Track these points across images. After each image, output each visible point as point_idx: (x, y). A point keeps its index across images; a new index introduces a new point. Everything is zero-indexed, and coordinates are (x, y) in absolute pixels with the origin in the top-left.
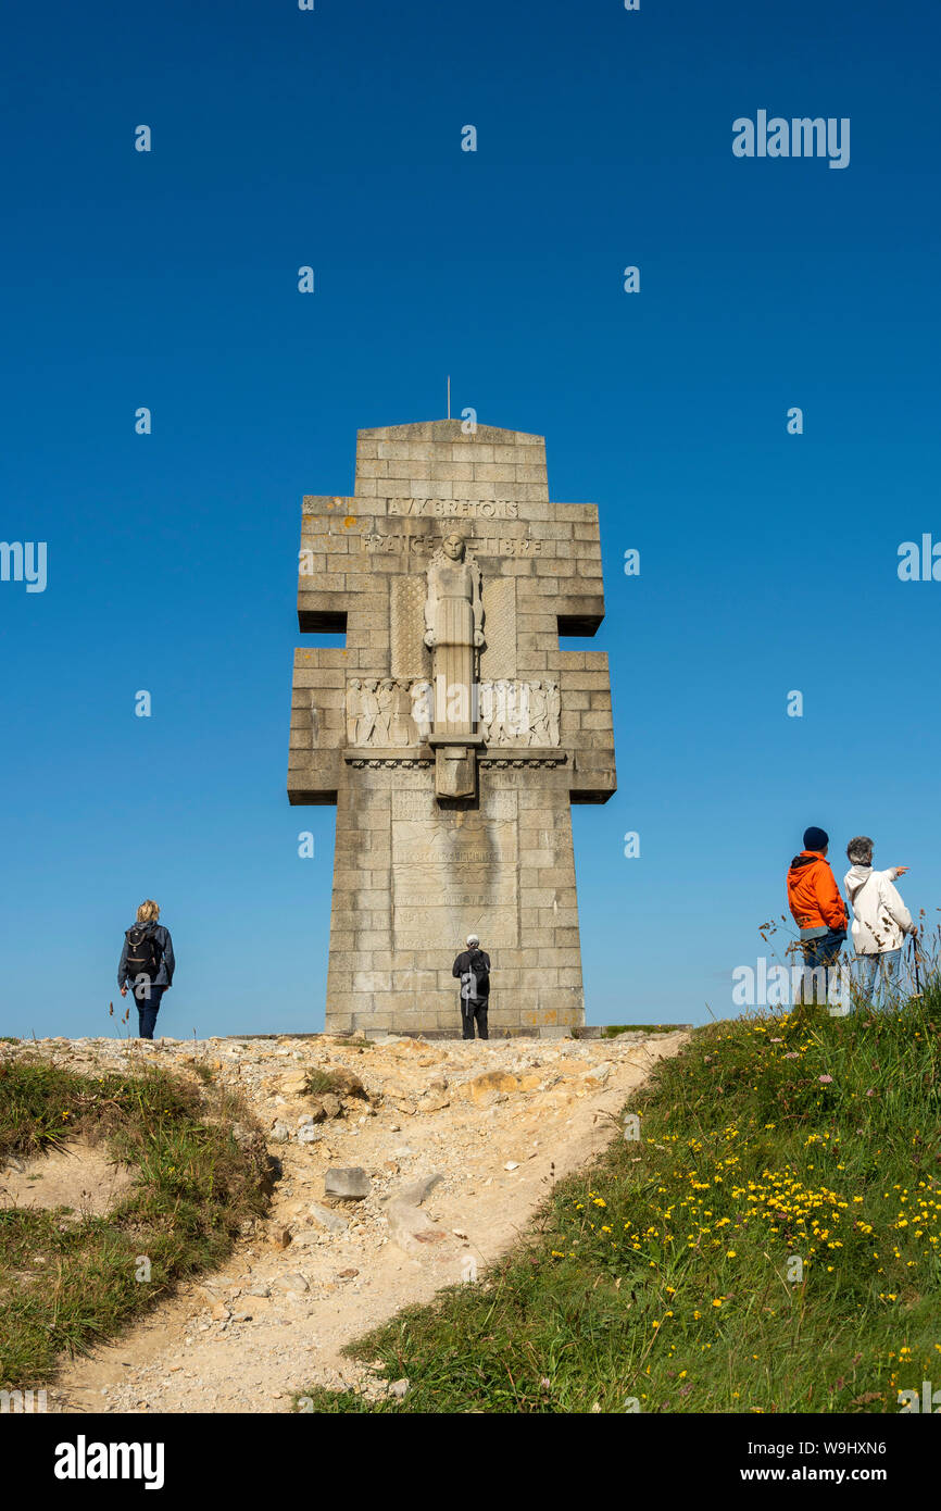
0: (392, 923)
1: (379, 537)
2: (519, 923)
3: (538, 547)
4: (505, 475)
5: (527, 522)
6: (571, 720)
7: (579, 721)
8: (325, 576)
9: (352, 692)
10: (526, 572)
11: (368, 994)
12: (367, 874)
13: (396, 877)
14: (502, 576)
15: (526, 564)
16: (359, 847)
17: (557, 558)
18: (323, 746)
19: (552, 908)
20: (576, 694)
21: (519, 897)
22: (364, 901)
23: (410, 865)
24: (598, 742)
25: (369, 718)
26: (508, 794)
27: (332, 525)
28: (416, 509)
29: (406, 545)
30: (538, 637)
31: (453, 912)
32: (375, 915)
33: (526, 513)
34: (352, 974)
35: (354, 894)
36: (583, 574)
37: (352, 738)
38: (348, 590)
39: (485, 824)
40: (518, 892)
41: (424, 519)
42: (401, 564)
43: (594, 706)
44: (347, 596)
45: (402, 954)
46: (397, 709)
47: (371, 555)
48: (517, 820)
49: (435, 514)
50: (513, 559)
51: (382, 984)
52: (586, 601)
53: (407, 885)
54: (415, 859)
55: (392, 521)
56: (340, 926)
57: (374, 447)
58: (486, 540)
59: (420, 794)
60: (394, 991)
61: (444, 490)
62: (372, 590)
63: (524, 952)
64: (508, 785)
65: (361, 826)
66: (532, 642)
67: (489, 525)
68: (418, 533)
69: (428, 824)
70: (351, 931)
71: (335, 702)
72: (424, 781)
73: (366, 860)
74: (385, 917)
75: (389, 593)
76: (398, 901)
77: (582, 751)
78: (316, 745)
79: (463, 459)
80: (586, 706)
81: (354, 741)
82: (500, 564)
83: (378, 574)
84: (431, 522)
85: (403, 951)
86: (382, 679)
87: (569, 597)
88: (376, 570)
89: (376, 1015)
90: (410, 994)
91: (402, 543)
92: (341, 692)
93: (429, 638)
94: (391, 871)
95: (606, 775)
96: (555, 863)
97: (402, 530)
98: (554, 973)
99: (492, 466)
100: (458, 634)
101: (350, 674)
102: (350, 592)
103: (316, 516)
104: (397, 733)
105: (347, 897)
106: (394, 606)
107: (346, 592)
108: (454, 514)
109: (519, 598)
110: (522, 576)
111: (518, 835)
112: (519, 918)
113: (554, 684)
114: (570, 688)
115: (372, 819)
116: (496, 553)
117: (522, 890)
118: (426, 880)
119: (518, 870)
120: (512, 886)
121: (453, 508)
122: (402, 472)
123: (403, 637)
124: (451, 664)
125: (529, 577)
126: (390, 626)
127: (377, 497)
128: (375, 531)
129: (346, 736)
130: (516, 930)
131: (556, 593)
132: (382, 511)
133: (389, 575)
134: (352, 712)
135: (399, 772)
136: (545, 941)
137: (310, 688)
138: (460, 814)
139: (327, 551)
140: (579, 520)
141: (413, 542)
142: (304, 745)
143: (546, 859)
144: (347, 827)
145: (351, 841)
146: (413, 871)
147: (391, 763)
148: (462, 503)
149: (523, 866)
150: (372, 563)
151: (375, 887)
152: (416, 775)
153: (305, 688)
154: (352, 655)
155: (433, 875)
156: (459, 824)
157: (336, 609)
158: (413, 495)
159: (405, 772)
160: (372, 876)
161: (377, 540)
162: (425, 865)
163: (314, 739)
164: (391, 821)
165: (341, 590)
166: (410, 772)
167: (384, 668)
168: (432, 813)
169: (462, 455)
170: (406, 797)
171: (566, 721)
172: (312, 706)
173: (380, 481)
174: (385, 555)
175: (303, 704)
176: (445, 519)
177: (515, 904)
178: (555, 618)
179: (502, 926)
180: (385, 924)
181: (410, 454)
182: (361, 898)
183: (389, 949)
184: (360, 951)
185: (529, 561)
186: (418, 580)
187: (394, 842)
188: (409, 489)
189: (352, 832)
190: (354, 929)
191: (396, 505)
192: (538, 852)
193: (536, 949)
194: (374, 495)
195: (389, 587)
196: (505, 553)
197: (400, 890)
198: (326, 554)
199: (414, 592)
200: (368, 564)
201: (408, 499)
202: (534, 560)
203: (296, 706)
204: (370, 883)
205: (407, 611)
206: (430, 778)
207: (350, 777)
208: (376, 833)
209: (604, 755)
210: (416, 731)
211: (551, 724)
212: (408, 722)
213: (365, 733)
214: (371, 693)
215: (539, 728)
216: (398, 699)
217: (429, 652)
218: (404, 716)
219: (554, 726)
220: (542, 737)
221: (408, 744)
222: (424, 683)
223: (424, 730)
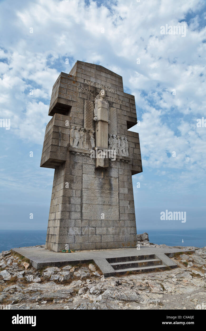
0: (81, 209)
1: (82, 88)
3: (122, 102)
5: (119, 95)
6: (131, 149)
7: (133, 151)
8: (66, 94)
9: (72, 130)
10: (119, 108)
11: (73, 236)
12: (74, 191)
13: (83, 193)
14: (113, 107)
16: (72, 181)
17: (126, 106)
18: (62, 145)
19: (128, 207)
20: (132, 143)
21: (119, 203)
22: (73, 201)
23: (88, 189)
24: (138, 157)
25: (77, 139)
26: (116, 170)
27: (69, 82)
28: (92, 84)
29: (89, 92)
30: (123, 125)
31: (101, 207)
32: (76, 206)
33: (118, 93)
34: (68, 228)
35: (69, 198)
36: (132, 112)
37: (71, 144)
39: (110, 178)
40: (119, 201)
41: (94, 87)
42: (87, 97)
43: (136, 147)
45: (85, 221)
46: (86, 138)
47: (79, 93)
48: (118, 178)
49: (96, 86)
50: (116, 103)
51: (78, 232)
52: (133, 119)
53: (86, 196)
54: (89, 187)
55: (85, 85)
56: (64, 209)
57: (81, 65)
58: (109, 97)
59: (91, 166)
60: (82, 235)
61: (99, 82)
62: (79, 102)
63: (121, 221)
64: (116, 167)
65: (73, 174)
66: (121, 126)
67: (110, 93)
68: (92, 90)
69: (93, 176)
70: (68, 211)
71: (67, 132)
72: (93, 162)
73: (74, 186)
74: (79, 207)
75: (84, 104)
76: (84, 202)
77: (134, 159)
78: (60, 145)
79: (103, 76)
81: (72, 145)
82: (113, 104)
83: (81, 98)
84: (96, 89)
85: (85, 220)
86: (81, 128)
87: (129, 117)
88: (80, 97)
89: (75, 244)
90: (87, 236)
91: (88, 92)
92: (69, 129)
93: (95, 119)
94: (82, 191)
95: (140, 167)
96: (128, 192)
97: (88, 88)
98: (129, 229)
99: (110, 80)
100: (105, 118)
102: (73, 101)
103: (65, 78)
104: (85, 145)
105: (67, 199)
106: (85, 108)
107: (72, 101)
109: (118, 114)
110: (118, 108)
111: (119, 183)
112: (119, 210)
113: (127, 139)
114: (130, 141)
115: (76, 172)
116: (112, 101)
117: (120, 201)
118: (93, 195)
119: (119, 194)
120: (117, 199)
121: (101, 86)
122: (88, 74)
123: (87, 117)
124: (103, 126)
126: (84, 113)
127: (81, 78)
128: (81, 86)
129: (69, 143)
130: (118, 214)
131: (126, 115)
132: (83, 82)
133: (84, 99)
134: (72, 136)
135: (85, 158)
136: (126, 218)
137: (59, 126)
138: (102, 174)
139: (67, 88)
140: (130, 98)
141: (91, 92)
142: (56, 144)
143: (126, 191)
144: (68, 174)
145: (69, 179)
146: (89, 191)
147: (83, 154)
148: (103, 86)
149: (120, 193)
150: (79, 95)
151: (76, 196)
152: (90, 160)
153: (57, 126)
154: (72, 119)
155: (94, 194)
156: (102, 177)
157: (69, 104)
158: (91, 81)
159: (87, 158)
160: (76, 192)
161: (81, 89)
162: (92, 190)
163: (59, 143)
164: (82, 173)
165: (70, 100)
166: (88, 158)
167: (82, 125)
168: (94, 173)
169: (103, 74)
170: (87, 166)
171: (130, 150)
172: (59, 132)
173: (82, 74)
174: (83, 93)
175: (57, 131)
176: (99, 89)
177: (118, 205)
178: (126, 121)
179: (114, 212)
180: (79, 210)
181: (90, 70)
182: (72, 199)
183: (80, 219)
184: (71, 219)
185: (120, 105)
186: (92, 102)
187: (83, 181)
188: (90, 79)
189: (70, 176)
190: (69, 211)
191: (87, 82)
192: (124, 188)
193: (124, 220)
194: (81, 77)
195: (84, 102)
196: (114, 101)
197: (85, 198)
198: (67, 89)
199: (91, 105)
200: (78, 95)
201: (90, 81)
202: (121, 105)
203: (54, 131)
204: (75, 194)
205: (89, 110)
206: (94, 161)
207: (70, 157)
208: (78, 177)
209: (139, 161)
210: (91, 146)
211: (127, 150)
212: (88, 142)
213: (76, 143)
214: (78, 131)
215: (124, 151)
216: (86, 135)
217: (95, 123)
218: (88, 140)
219: (127, 151)
220: (125, 154)
221: (88, 149)
222: (94, 132)
223: (93, 145)
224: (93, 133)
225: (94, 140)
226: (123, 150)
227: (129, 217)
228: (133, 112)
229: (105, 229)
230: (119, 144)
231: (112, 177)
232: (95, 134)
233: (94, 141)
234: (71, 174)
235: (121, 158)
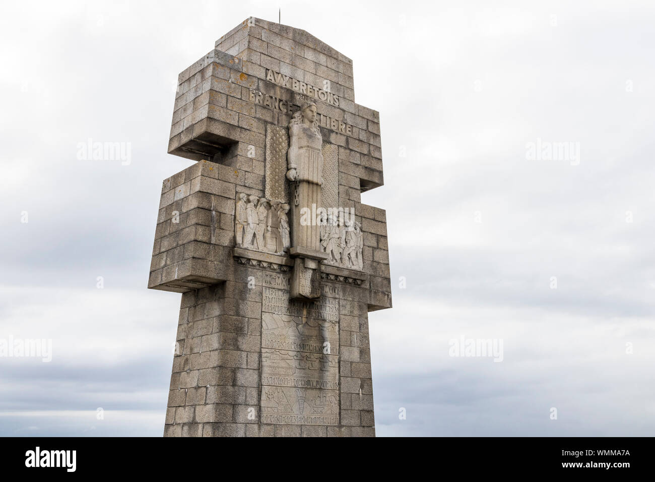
0: (259, 400)
1: (260, 93)
2: (340, 404)
3: (350, 129)
4: (333, 77)
5: (344, 111)
6: (368, 252)
7: (372, 255)
8: (225, 110)
9: (240, 204)
10: (344, 144)
12: (244, 354)
13: (264, 359)
14: (331, 143)
15: (344, 138)
16: (239, 330)
17: (359, 140)
18: (218, 242)
19: (359, 394)
20: (370, 235)
21: (340, 384)
22: (241, 379)
23: (273, 350)
24: (382, 271)
25: (252, 225)
26: (334, 301)
27: (231, 75)
28: (283, 82)
29: (277, 104)
30: (350, 190)
31: (300, 393)
32: (248, 391)
33: (343, 105)
35: (234, 371)
36: (372, 155)
37: (239, 240)
38: (240, 126)
39: (320, 322)
40: (340, 379)
41: (288, 90)
42: (273, 117)
43: (380, 246)
44: (239, 129)
45: (266, 427)
46: (270, 224)
47: (256, 105)
48: (339, 322)
49: (294, 89)
50: (337, 133)
52: (375, 173)
53: (270, 367)
54: (276, 345)
55: (270, 85)
56: (223, 399)
59: (280, 293)
61: (299, 75)
62: (255, 130)
64: (334, 295)
65: (241, 313)
66: (347, 194)
67: (324, 106)
68: (284, 98)
69: (285, 318)
70: (231, 404)
71: (227, 208)
72: (284, 283)
73: (244, 343)
74: (255, 393)
75: (266, 135)
76: (264, 382)
77: (374, 276)
78: (213, 242)
79: (310, 58)
80: (375, 245)
81: (241, 243)
82: (330, 135)
83: (259, 119)
84: (291, 93)
85: (266, 424)
86: (260, 198)
87: (366, 168)
88: (258, 116)
91: (274, 102)
92: (233, 201)
93: (292, 174)
94: (260, 353)
95: (386, 296)
96: (360, 359)
97: (275, 94)
99: (326, 69)
100: (315, 175)
101: (239, 189)
102: (242, 128)
103: (223, 66)
105: (229, 374)
106: (268, 146)
107: (238, 127)
108: (305, 92)
109: (340, 161)
110: (341, 146)
111: (339, 334)
112: (340, 401)
113: (360, 225)
114: (367, 230)
115: (250, 309)
116: (328, 127)
117: (342, 378)
118: (283, 364)
119: (339, 362)
120: (336, 374)
121: (304, 88)
122: (276, 54)
123: (273, 170)
124: (310, 195)
125: (345, 148)
126: (265, 159)
127: (260, 66)
128: (258, 89)
129: (235, 237)
130: (338, 411)
131: (359, 163)
132: (263, 76)
133: (266, 122)
135: (268, 273)
136: (355, 421)
137: (211, 194)
138: (305, 312)
139: (228, 93)
140: (370, 119)
141: (281, 104)
142: (205, 239)
143: (355, 355)
144: (231, 313)
145: (234, 325)
146: (275, 356)
147: (265, 265)
148: (309, 87)
149: (342, 359)
150: (256, 111)
151: (249, 367)
152: (279, 277)
153: (207, 193)
154: (240, 175)
155: (287, 361)
156: (304, 320)
157: (232, 137)
158: (281, 72)
159: (272, 273)
160: (247, 356)
161: (260, 96)
162: (283, 352)
163: (212, 235)
164: (262, 312)
165: (236, 124)
166: (275, 274)
167: (261, 190)
168: (288, 309)
169: (310, 55)
170: (272, 294)
171: (365, 253)
172: (212, 209)
173: (262, 55)
174: (264, 107)
175: (205, 205)
176: (300, 94)
177: (338, 389)
178: (359, 179)
179: (329, 407)
180: (255, 400)
181: (281, 43)
182: (239, 375)
183: (257, 422)
184: (236, 423)
185: (345, 137)
186: (283, 132)
187: (262, 329)
188: (279, 67)
189: (235, 317)
190: (233, 403)
191: (272, 75)
192: (351, 349)
193: (350, 427)
194: (259, 63)
195: (266, 131)
196: (333, 128)
197: (266, 371)
198: (227, 95)
199: (280, 139)
200: (253, 111)
201: (279, 73)
202: (347, 138)
203: (201, 206)
204: (245, 363)
205: (276, 152)
206: (287, 281)
207: (236, 271)
208: (251, 320)
209: (385, 282)
210: (281, 243)
211: (358, 254)
212: (276, 235)
213: (249, 237)
214: (253, 207)
215: (353, 255)
216: (270, 216)
217: (292, 186)
218: (274, 229)
219: (360, 256)
220: (354, 262)
221: (276, 252)
222: (287, 207)
223: (286, 242)
224: (287, 211)
225: (289, 229)
226: (351, 254)
227: (361, 419)
228: (376, 156)
230: (344, 238)
231: (324, 320)
232: (290, 214)
233: (287, 232)
234: (238, 314)
235: (346, 273)
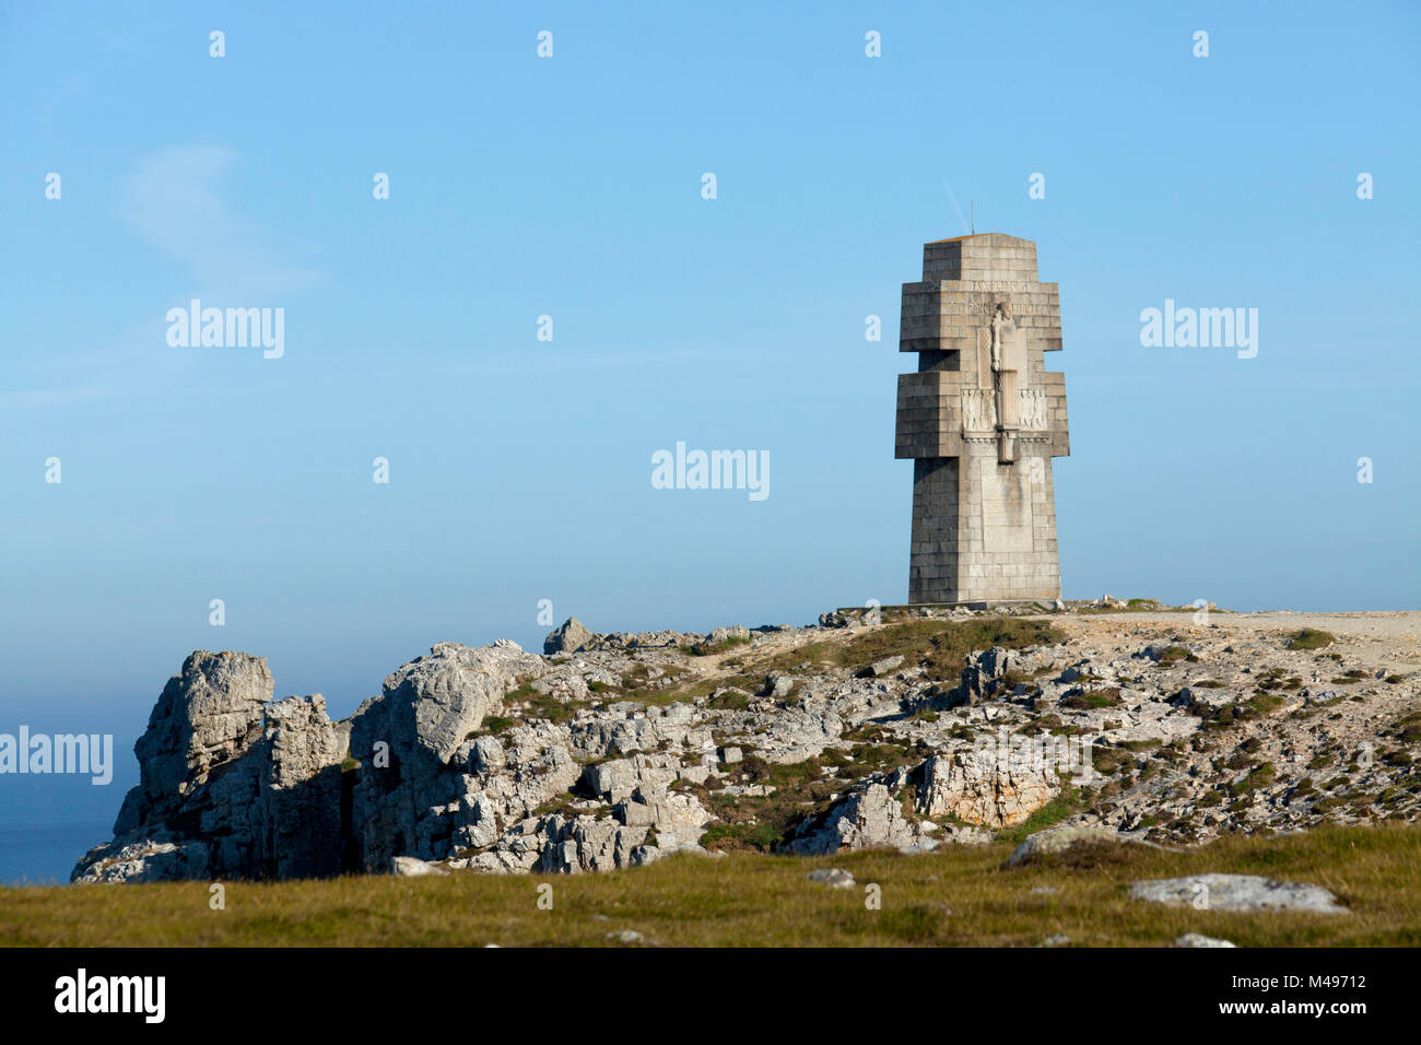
0: (983, 536)
2: (1033, 537)
3: (1035, 309)
4: (1021, 268)
5: (1030, 294)
6: (1051, 414)
7: (1055, 414)
8: (951, 328)
9: (964, 398)
10: (1031, 325)
11: (974, 578)
12: (972, 506)
13: (984, 508)
15: (1030, 319)
17: (1043, 316)
18: (953, 430)
19: (1046, 527)
20: (1052, 398)
21: (1033, 521)
23: (989, 501)
24: (1062, 427)
25: (972, 413)
26: (1028, 459)
27: (953, 297)
28: (985, 288)
29: (983, 309)
30: (1036, 363)
33: (1029, 289)
34: (968, 565)
36: (1053, 325)
37: (965, 424)
38: (960, 336)
39: (1018, 477)
40: (1032, 517)
41: (989, 293)
42: (982, 321)
43: (1060, 405)
44: (959, 340)
45: (988, 554)
46: (983, 409)
47: (969, 315)
48: (1031, 474)
49: (995, 290)
50: (1026, 316)
51: (980, 572)
52: (1055, 342)
53: (988, 513)
54: (991, 497)
55: (977, 294)
57: (969, 251)
59: (993, 458)
60: (985, 577)
61: (997, 276)
62: (969, 336)
63: (1036, 554)
64: (1029, 454)
65: (969, 478)
66: (1034, 367)
67: (1016, 297)
68: (988, 302)
69: (995, 477)
71: (958, 403)
73: (972, 499)
74: (979, 531)
75: (977, 337)
76: (985, 523)
77: (1056, 432)
78: (950, 430)
79: (1004, 258)
80: (1056, 405)
81: (967, 427)
83: (972, 326)
84: (993, 295)
85: (988, 552)
86: (975, 390)
87: (1048, 339)
88: (971, 324)
90: (991, 578)
92: (960, 398)
93: (997, 366)
94: (981, 504)
97: (981, 300)
98: (1048, 566)
100: (1012, 364)
101: (963, 387)
102: (961, 338)
104: (984, 422)
105: (964, 521)
106: (979, 346)
107: (959, 338)
108: (1002, 290)
109: (1028, 340)
110: (1029, 327)
112: (1033, 533)
113: (1044, 392)
114: (1050, 394)
115: (973, 473)
116: (1019, 313)
117: (1034, 517)
118: (995, 510)
119: (1032, 504)
120: (1030, 514)
121: (1001, 286)
122: (979, 265)
125: (1032, 328)
126: (978, 357)
127: (970, 281)
128: (970, 302)
129: (962, 424)
130: (1031, 541)
131: (1043, 336)
132: (973, 289)
133: (976, 327)
135: (984, 445)
136: (1044, 548)
138: (1008, 470)
140: (1051, 292)
141: (986, 307)
142: (946, 429)
144: (963, 478)
146: (990, 505)
147: (982, 440)
148: (1004, 283)
150: (970, 320)
151: (975, 515)
152: (992, 448)
153: (945, 396)
154: (963, 376)
155: (998, 507)
156: (1008, 477)
157: (956, 348)
158: (985, 280)
161: (971, 306)
162: (995, 501)
163: (950, 426)
164: (981, 474)
165: (957, 337)
166: (989, 445)
167: (976, 383)
168: (998, 470)
169: (1004, 255)
170: (988, 459)
171: (1049, 415)
172: (948, 407)
173: (972, 272)
174: (975, 315)
175: (944, 405)
176: (998, 293)
177: (1031, 525)
178: (1042, 352)
179: (1026, 539)
180: (980, 537)
182: (970, 522)
184: (971, 552)
185: (1032, 317)
187: (982, 487)
188: (983, 276)
189: (965, 482)
191: (978, 286)
192: (1040, 494)
193: (1041, 552)
195: (977, 334)
196: (1023, 313)
197: (986, 516)
200: (968, 321)
201: (983, 282)
203: (941, 406)
206: (998, 450)
207: (965, 448)
209: (1065, 435)
210: (992, 422)
211: (1044, 417)
212: (988, 416)
213: (971, 422)
214: (973, 398)
215: (1040, 419)
216: (984, 402)
217: (997, 375)
218: (986, 412)
220: (1041, 424)
221: (989, 429)
222: (994, 393)
223: (994, 421)
225: (996, 409)
227: (1048, 546)
228: (1056, 326)
229: (1014, 566)
230: (1033, 406)
231: (1020, 475)
233: (995, 413)
234: (967, 479)
235: (1035, 435)
